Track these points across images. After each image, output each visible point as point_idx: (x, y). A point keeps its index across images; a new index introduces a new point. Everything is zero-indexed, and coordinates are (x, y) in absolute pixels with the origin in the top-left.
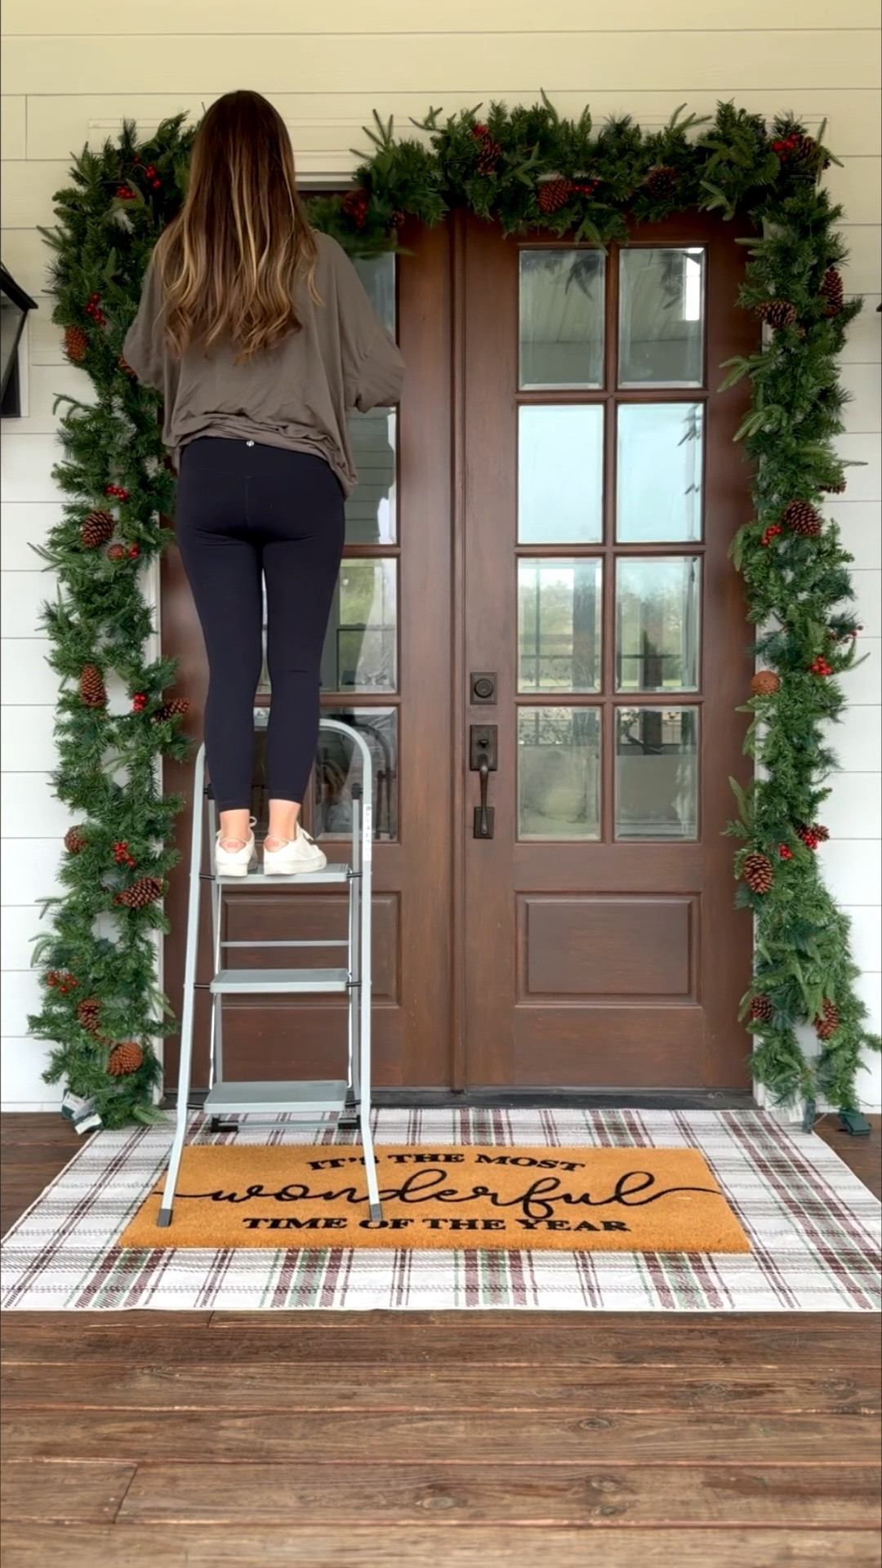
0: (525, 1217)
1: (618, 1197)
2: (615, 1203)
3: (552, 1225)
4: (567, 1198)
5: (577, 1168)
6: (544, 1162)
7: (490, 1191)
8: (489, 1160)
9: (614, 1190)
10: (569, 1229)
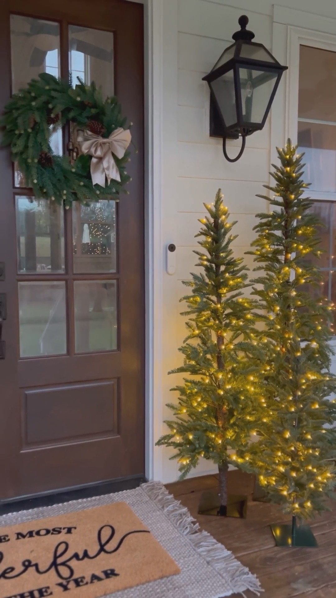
0: (60, 581)
1: (102, 549)
2: (103, 553)
3: (78, 583)
4: (76, 556)
5: (73, 530)
6: (54, 530)
7: (33, 563)
8: (24, 537)
9: (98, 544)
10: (87, 583)
